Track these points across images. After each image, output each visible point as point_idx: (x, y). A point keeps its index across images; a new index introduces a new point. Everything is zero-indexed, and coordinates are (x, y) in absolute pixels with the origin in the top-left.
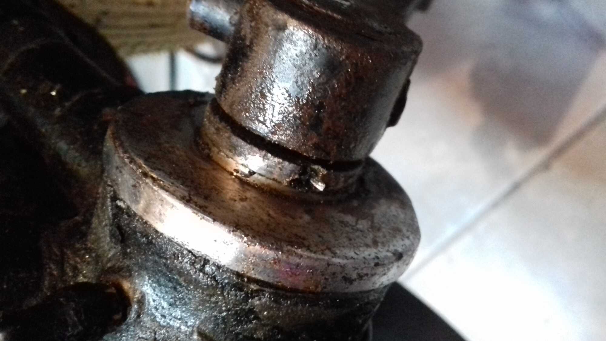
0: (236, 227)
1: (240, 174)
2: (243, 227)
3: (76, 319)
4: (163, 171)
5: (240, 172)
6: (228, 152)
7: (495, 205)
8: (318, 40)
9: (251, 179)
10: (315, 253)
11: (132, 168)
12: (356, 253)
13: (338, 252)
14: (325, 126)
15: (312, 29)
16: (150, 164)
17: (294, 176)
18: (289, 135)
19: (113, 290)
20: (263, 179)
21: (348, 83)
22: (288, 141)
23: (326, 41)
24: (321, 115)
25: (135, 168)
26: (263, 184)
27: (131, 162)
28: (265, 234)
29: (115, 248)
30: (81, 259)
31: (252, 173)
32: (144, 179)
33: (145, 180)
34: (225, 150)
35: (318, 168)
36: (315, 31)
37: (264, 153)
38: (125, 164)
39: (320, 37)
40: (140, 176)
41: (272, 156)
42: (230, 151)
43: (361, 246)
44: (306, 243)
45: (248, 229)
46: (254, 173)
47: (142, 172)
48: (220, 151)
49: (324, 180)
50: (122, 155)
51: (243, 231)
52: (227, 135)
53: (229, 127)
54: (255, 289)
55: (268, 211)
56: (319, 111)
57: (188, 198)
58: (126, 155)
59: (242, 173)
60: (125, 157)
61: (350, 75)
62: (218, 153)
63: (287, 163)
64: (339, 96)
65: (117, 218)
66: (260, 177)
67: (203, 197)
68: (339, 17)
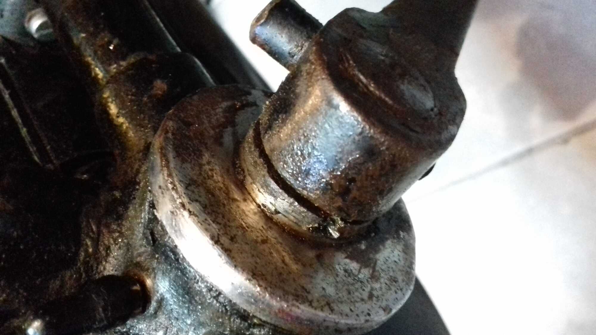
0: (252, 276)
1: (267, 209)
2: (258, 276)
3: (103, 315)
4: (200, 202)
5: (267, 208)
6: (260, 187)
7: (505, 163)
8: (364, 129)
9: (275, 217)
10: (316, 309)
11: (173, 196)
12: (351, 310)
13: (335, 308)
14: (351, 196)
15: (361, 118)
16: (190, 193)
17: (314, 224)
18: (318, 194)
19: (137, 287)
20: (285, 220)
21: (382, 168)
22: (315, 199)
23: (372, 131)
24: (351, 187)
25: (176, 196)
26: (285, 224)
27: (173, 189)
28: (276, 286)
29: (145, 247)
30: (115, 241)
31: (277, 212)
32: (182, 210)
33: (182, 212)
34: (258, 184)
35: (337, 219)
36: (364, 120)
37: (292, 200)
38: (168, 189)
39: (367, 127)
40: (179, 206)
41: (299, 206)
42: (262, 187)
43: (357, 302)
44: (310, 298)
45: (262, 279)
46: (279, 213)
47: (181, 203)
48: (254, 183)
49: (340, 230)
50: (166, 178)
51: (257, 281)
52: (262, 173)
53: (266, 166)
54: (257, 323)
55: (283, 257)
56: (350, 184)
57: (216, 239)
58: (170, 180)
59: (269, 209)
60: (169, 181)
61: (386, 163)
62: (251, 183)
63: (310, 214)
64: (372, 176)
65: (152, 224)
66: (283, 217)
67: (229, 237)
68: (390, 102)
